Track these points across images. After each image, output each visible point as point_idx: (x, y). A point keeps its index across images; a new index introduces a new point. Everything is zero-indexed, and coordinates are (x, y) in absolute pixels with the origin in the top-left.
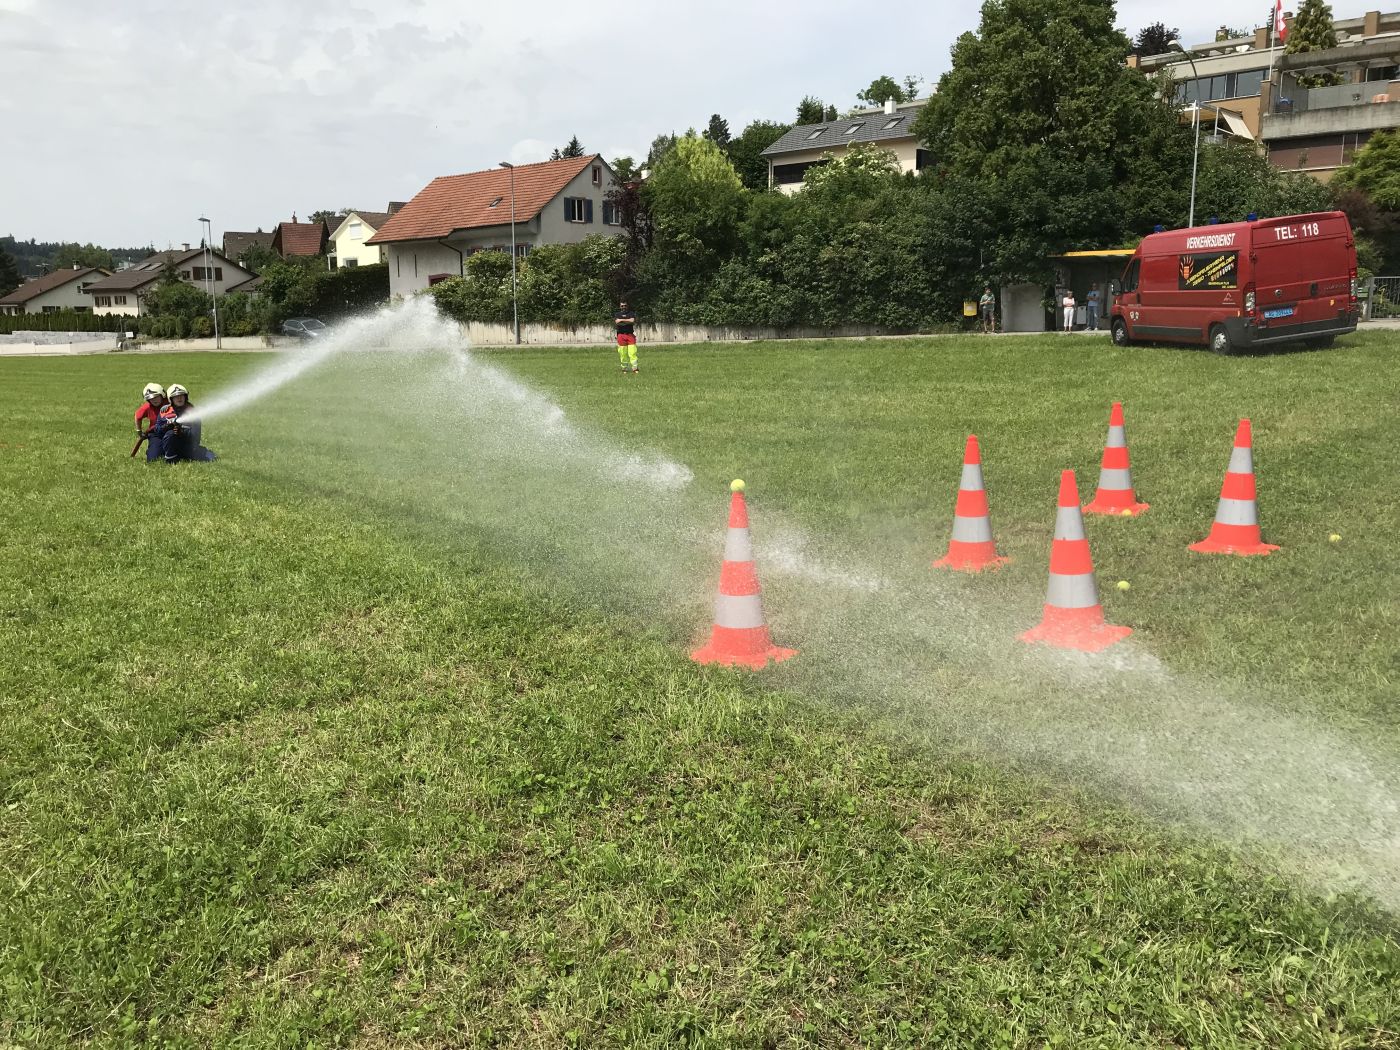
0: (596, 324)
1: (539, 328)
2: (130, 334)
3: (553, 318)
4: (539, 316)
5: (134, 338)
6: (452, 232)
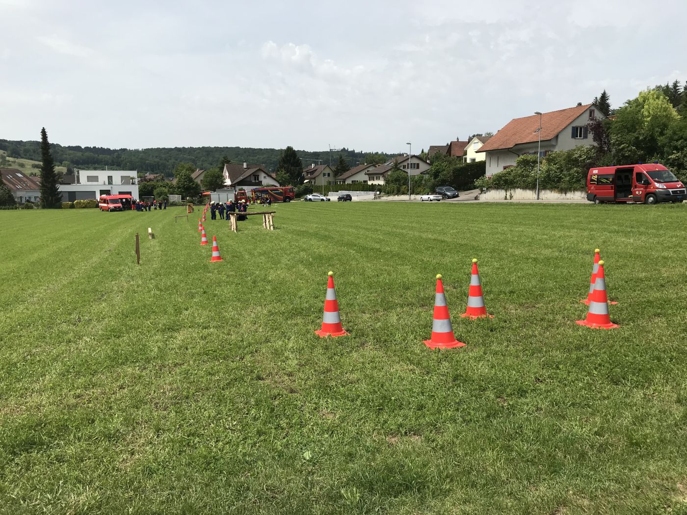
0: (577, 190)
1: (548, 192)
2: (378, 193)
3: (555, 187)
4: (549, 186)
5: (380, 194)
6: (515, 146)
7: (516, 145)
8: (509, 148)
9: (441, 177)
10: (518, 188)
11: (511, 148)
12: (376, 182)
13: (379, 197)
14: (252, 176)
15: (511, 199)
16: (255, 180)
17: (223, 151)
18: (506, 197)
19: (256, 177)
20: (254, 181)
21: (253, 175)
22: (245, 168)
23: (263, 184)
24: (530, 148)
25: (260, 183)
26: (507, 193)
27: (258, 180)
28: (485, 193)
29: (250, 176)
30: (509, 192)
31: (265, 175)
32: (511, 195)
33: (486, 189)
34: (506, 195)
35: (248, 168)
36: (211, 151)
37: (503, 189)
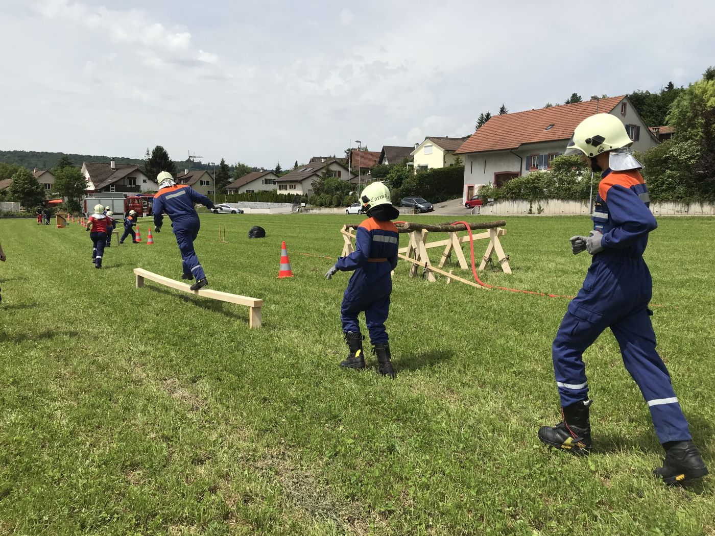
2: (303, 205)
5: (306, 206)
6: (520, 145)
7: (523, 144)
8: (512, 149)
9: (405, 184)
10: (553, 198)
11: (517, 148)
12: (293, 192)
13: (306, 210)
14: (126, 179)
15: (539, 213)
16: (130, 184)
17: (41, 157)
18: (531, 210)
19: (132, 180)
20: (129, 186)
21: (128, 178)
22: (112, 169)
23: (142, 189)
24: (539, 149)
25: (137, 189)
26: (533, 206)
27: (134, 183)
28: (492, 205)
29: (124, 178)
30: (537, 203)
31: (145, 178)
32: (540, 207)
33: (493, 200)
34: (531, 207)
35: (116, 169)
36: (25, 156)
37: (526, 199)
